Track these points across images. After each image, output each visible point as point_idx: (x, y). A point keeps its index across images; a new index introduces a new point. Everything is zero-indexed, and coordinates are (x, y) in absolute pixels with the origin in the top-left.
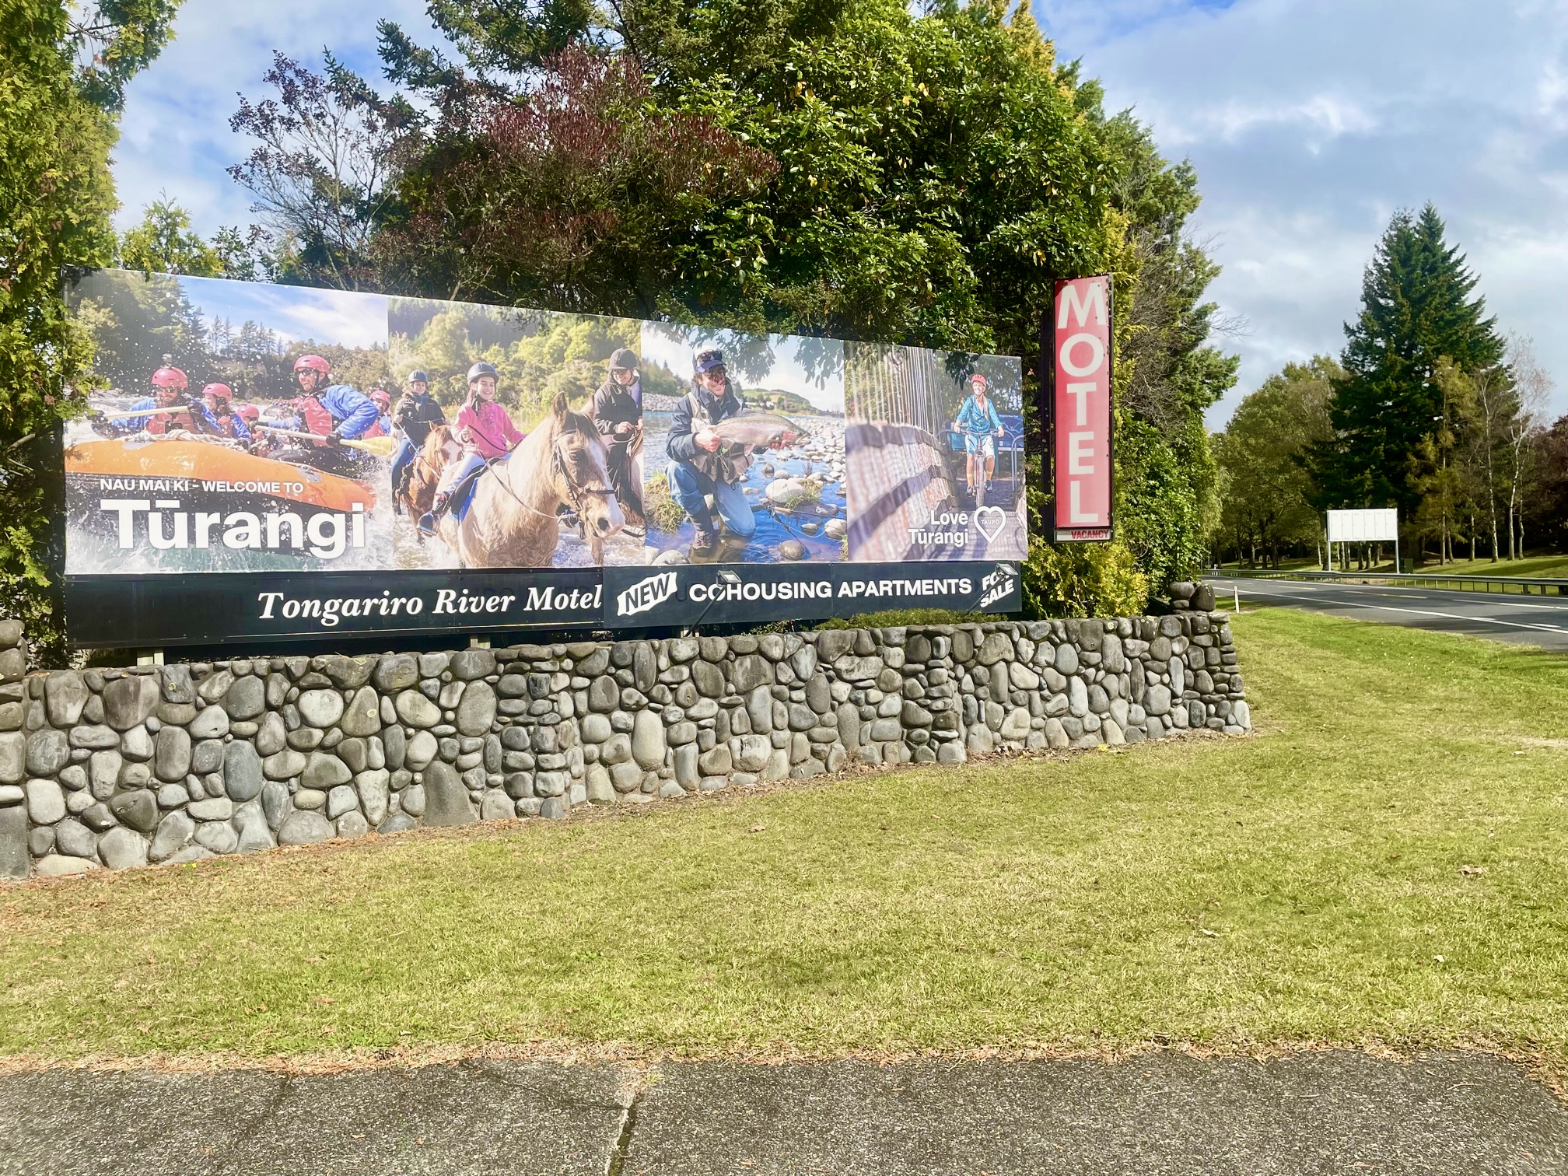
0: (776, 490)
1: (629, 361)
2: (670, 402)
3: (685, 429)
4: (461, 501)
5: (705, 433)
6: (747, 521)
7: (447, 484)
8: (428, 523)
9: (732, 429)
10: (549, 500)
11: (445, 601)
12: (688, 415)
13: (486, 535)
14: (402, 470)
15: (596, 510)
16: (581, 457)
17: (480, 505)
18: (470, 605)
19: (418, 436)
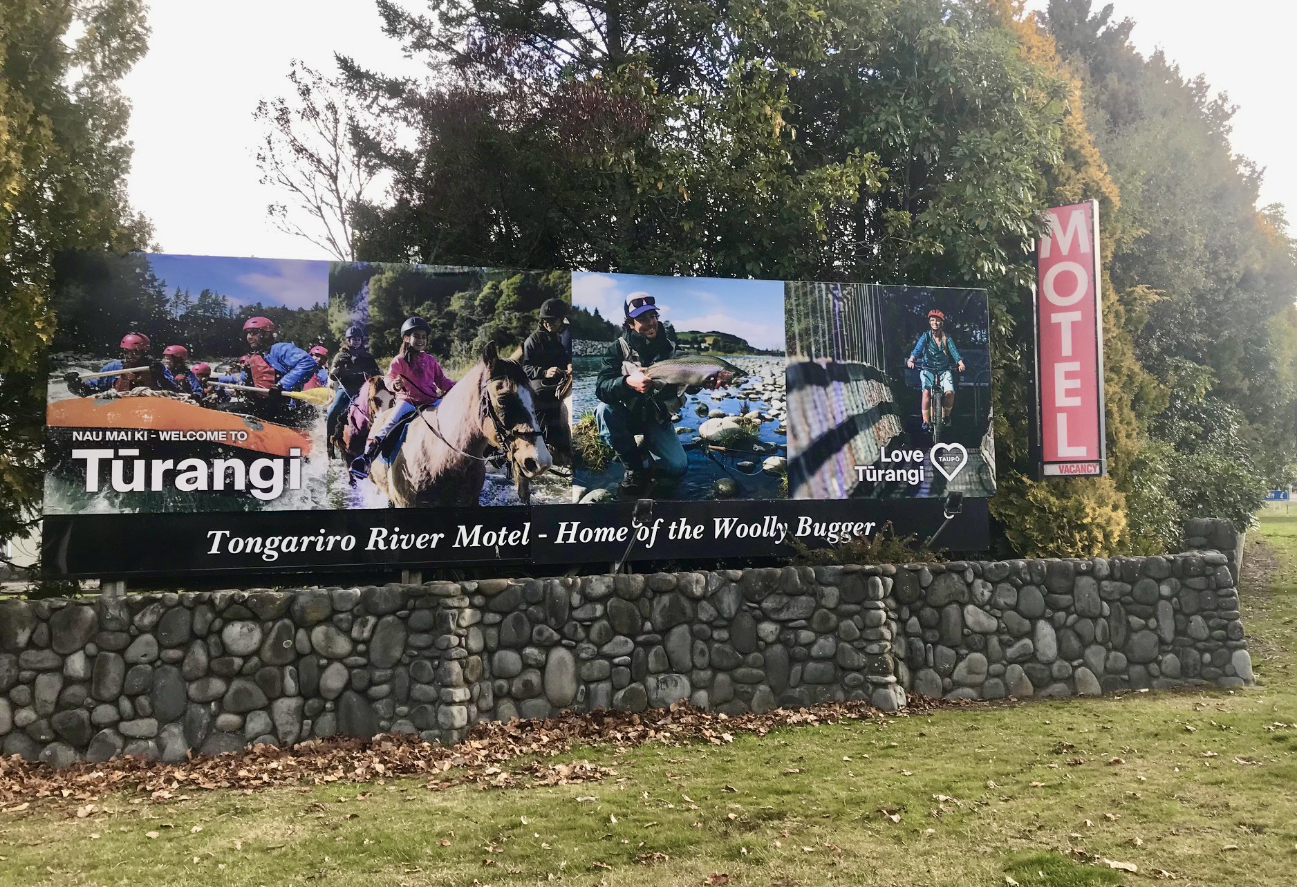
0: (710, 428)
1: (561, 308)
2: (601, 347)
3: (615, 371)
4: (391, 445)
5: (636, 376)
6: (680, 459)
7: (379, 429)
8: (359, 467)
9: (665, 371)
10: (477, 443)
11: (377, 538)
12: (616, 358)
13: (415, 477)
14: (337, 419)
15: (524, 451)
16: (510, 402)
17: (410, 450)
18: (400, 541)
19: (352, 385)
